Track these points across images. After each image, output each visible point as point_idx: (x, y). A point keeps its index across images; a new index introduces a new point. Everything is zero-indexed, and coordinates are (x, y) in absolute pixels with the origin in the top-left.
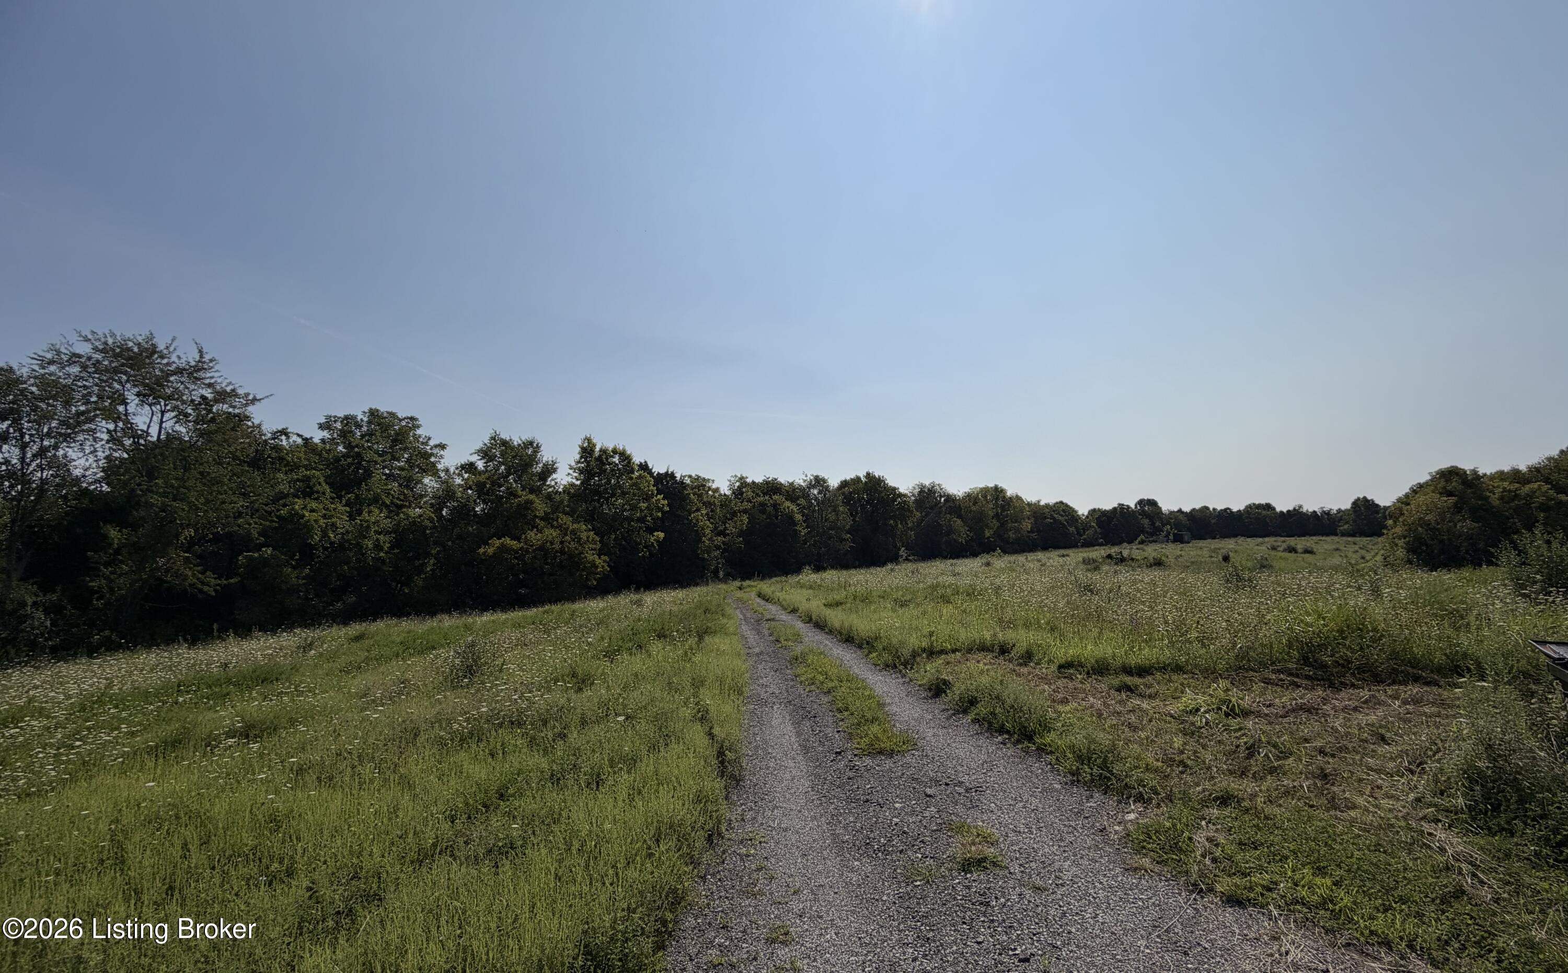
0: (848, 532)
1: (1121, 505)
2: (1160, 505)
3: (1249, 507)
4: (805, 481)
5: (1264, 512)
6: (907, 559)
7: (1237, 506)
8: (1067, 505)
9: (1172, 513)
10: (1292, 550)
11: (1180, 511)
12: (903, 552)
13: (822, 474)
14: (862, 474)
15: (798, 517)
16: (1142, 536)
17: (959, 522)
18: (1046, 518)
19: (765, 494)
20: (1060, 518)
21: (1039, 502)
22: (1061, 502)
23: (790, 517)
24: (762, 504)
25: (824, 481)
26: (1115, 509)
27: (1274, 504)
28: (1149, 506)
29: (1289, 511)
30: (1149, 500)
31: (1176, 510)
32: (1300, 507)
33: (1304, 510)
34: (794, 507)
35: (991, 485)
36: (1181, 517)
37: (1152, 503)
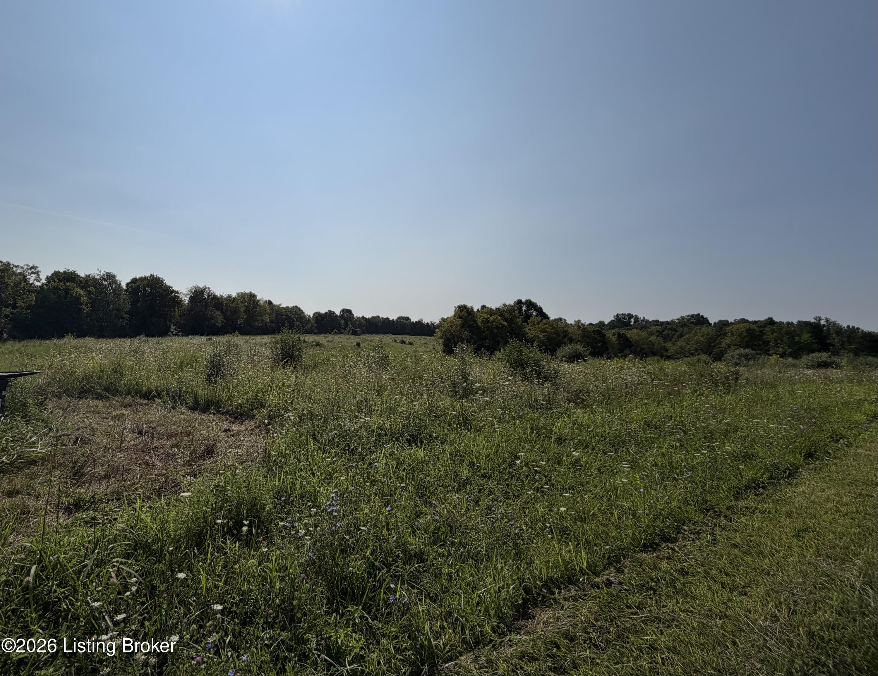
0: (127, 313)
1: (330, 311)
2: (353, 313)
3: (399, 318)
4: (98, 275)
5: (405, 321)
6: (176, 335)
7: (393, 317)
8: (299, 309)
9: (358, 318)
10: (403, 342)
11: (363, 317)
12: (173, 328)
13: (113, 271)
14: (148, 275)
15: (84, 299)
16: (336, 330)
17: (218, 313)
18: (283, 315)
19: (60, 281)
20: (292, 316)
21: (280, 305)
22: (296, 307)
23: (77, 299)
24: (56, 288)
25: (114, 276)
26: (326, 313)
27: (410, 318)
28: (347, 313)
29: (416, 322)
30: (347, 310)
31: (361, 316)
32: (422, 320)
33: (423, 322)
34: (82, 292)
35: (248, 291)
36: (363, 321)
37: (349, 312)
